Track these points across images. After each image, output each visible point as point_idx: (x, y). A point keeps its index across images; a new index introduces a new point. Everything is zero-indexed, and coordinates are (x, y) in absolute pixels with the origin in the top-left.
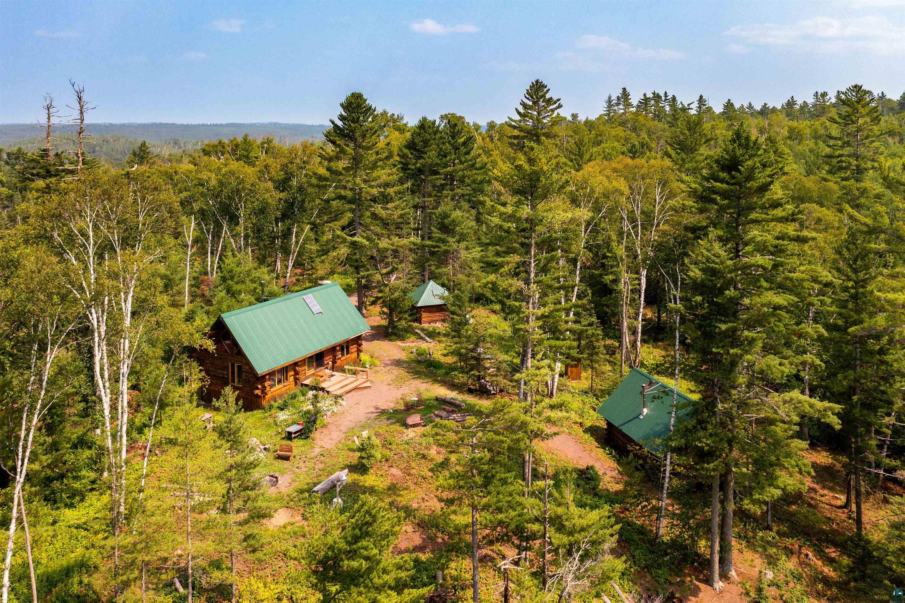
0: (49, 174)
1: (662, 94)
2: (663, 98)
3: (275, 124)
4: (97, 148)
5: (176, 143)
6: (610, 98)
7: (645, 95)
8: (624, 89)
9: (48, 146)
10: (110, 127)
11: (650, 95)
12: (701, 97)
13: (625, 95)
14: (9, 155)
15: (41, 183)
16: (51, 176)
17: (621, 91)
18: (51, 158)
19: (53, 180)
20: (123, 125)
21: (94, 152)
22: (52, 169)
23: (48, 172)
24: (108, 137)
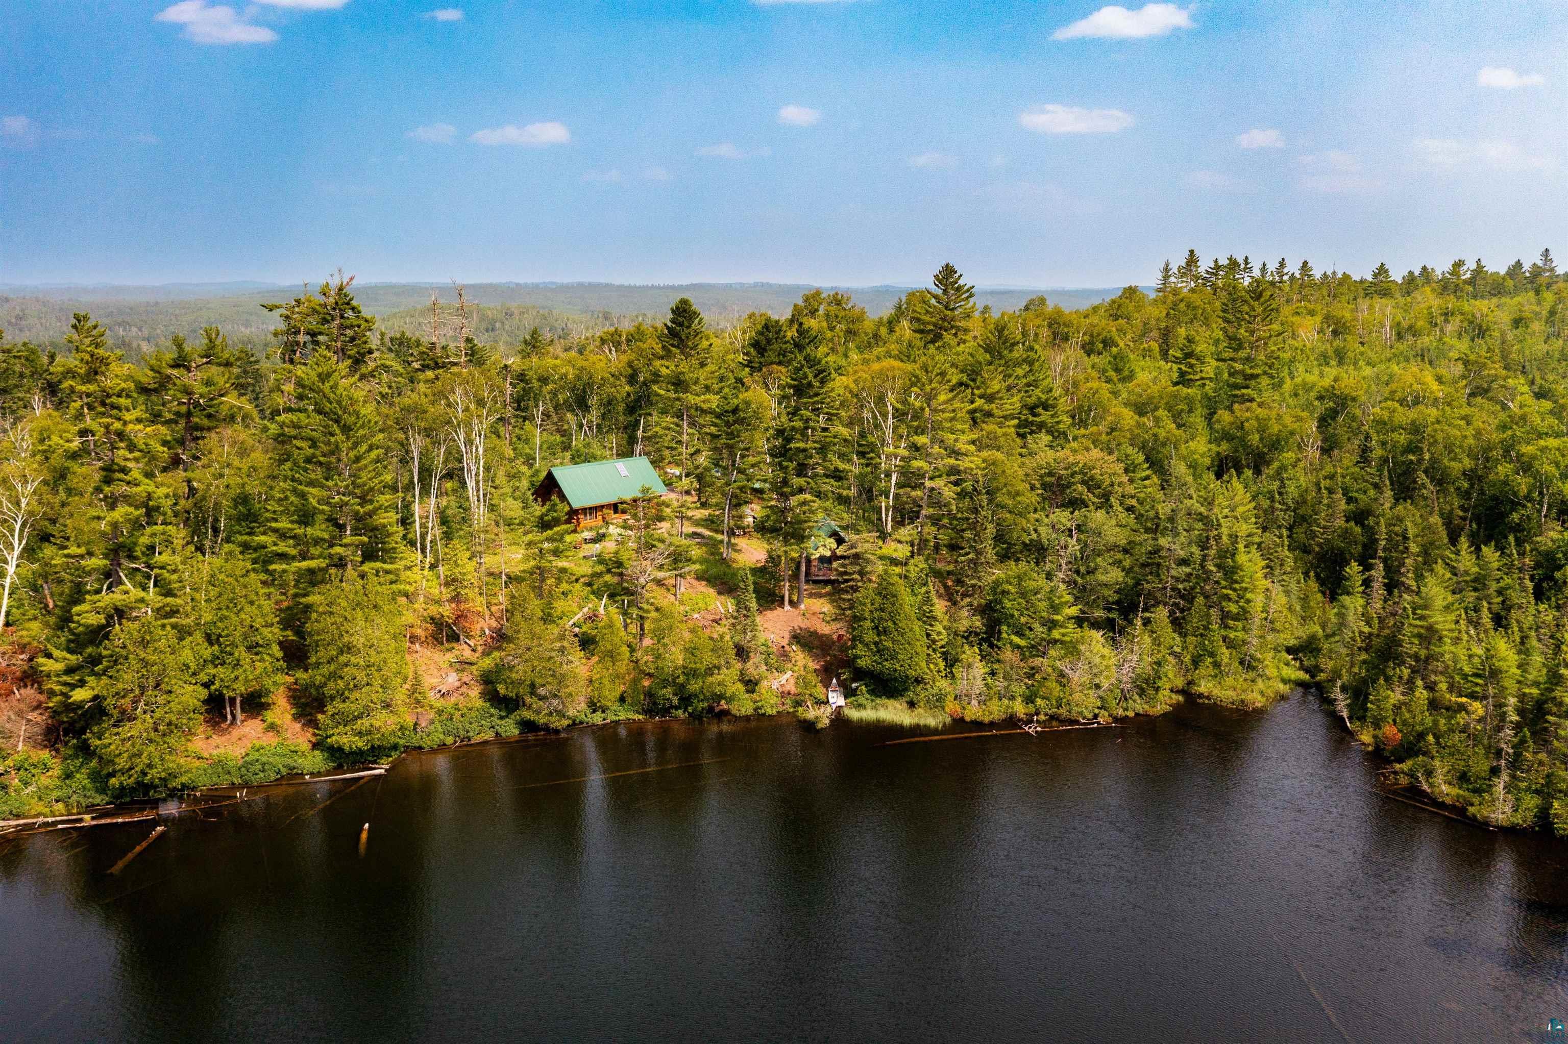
0: (437, 366)
1: (1241, 261)
2: (1242, 266)
3: (763, 285)
4: (498, 325)
5: (606, 318)
6: (1167, 264)
7: (1216, 261)
8: (1192, 252)
9: (434, 339)
10: (514, 290)
11: (1224, 261)
12: (1305, 264)
13: (1192, 259)
14: (392, 339)
15: (430, 374)
16: (439, 368)
17: (1187, 254)
18: (439, 352)
19: (440, 371)
20: (536, 286)
21: (493, 330)
22: (439, 361)
23: (436, 363)
24: (513, 306)
